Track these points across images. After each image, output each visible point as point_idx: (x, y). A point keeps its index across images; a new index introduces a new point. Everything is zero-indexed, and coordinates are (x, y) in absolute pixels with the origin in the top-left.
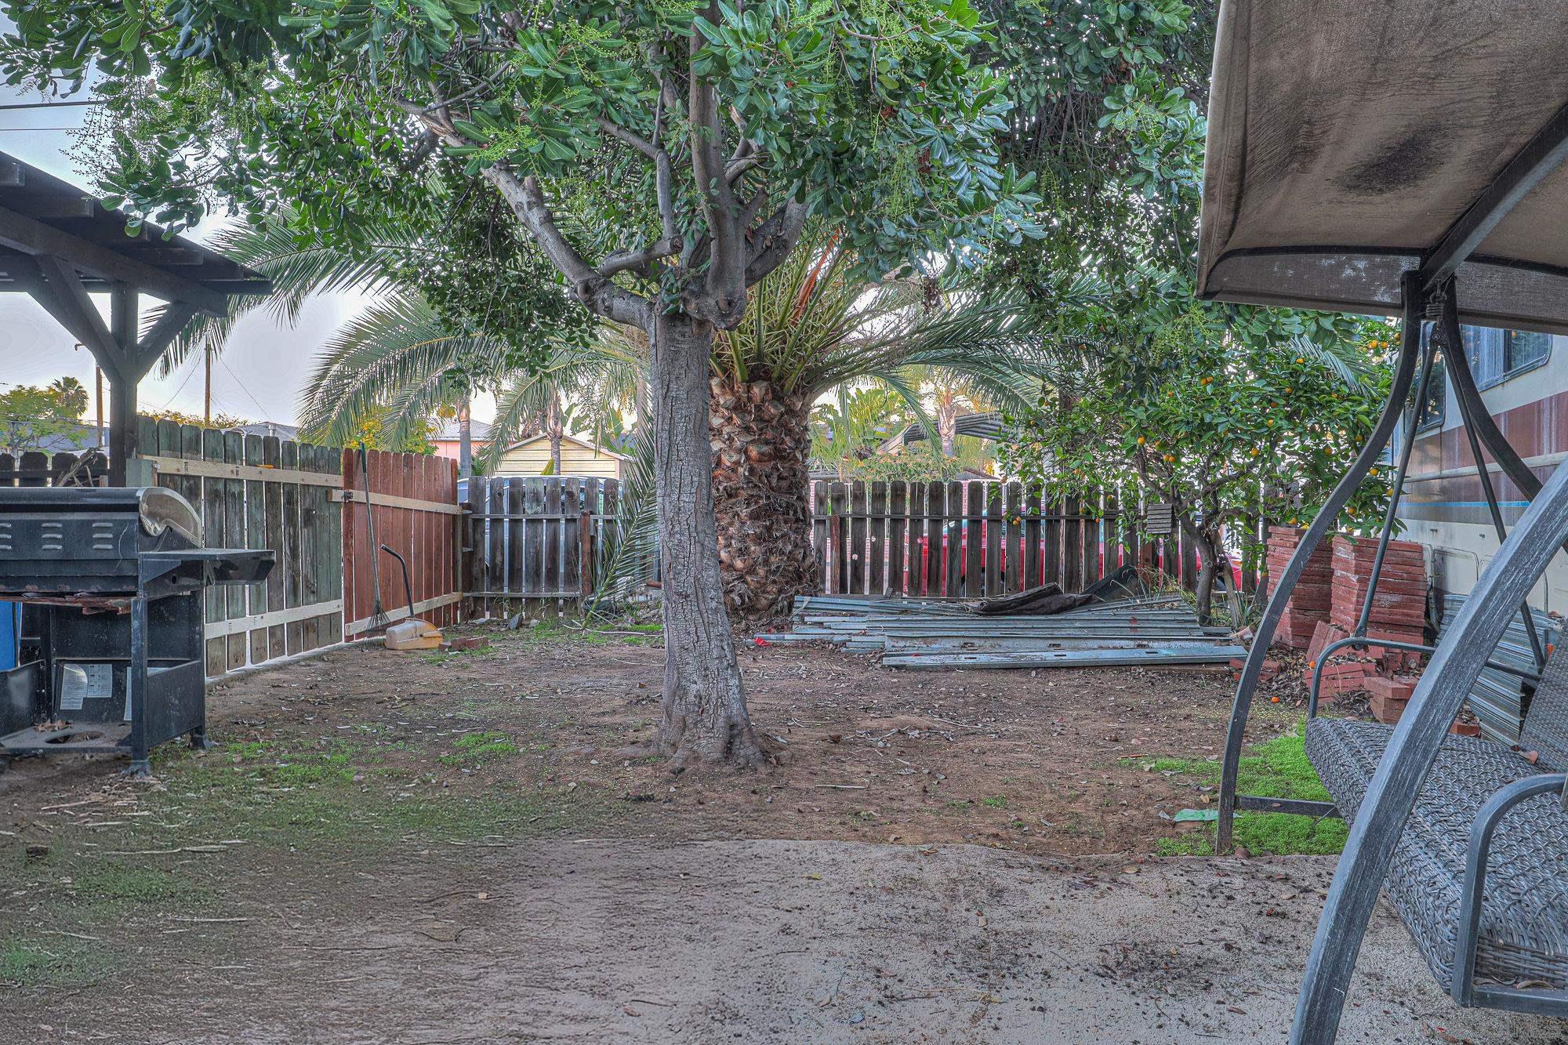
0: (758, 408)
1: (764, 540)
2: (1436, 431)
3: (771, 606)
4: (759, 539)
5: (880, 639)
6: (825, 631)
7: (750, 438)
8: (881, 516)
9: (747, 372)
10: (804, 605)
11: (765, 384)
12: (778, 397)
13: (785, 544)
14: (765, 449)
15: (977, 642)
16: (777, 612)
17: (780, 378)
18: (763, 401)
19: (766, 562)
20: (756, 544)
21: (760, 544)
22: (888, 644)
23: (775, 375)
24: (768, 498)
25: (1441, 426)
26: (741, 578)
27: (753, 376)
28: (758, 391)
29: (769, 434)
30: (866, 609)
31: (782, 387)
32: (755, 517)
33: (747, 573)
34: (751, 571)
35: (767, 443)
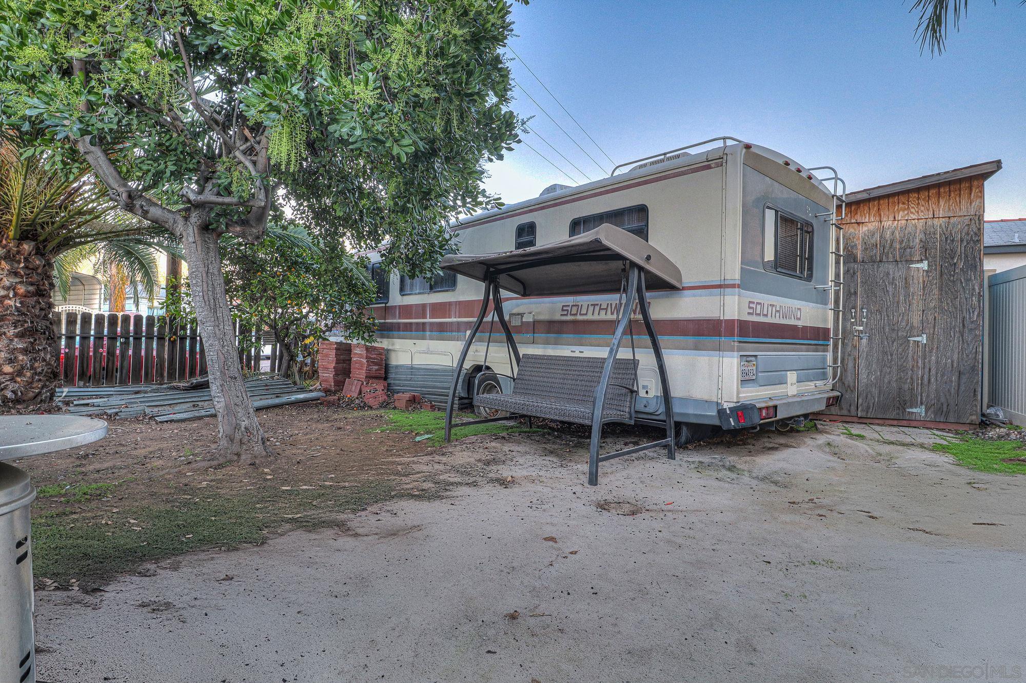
0: (26, 260)
1: (30, 352)
2: (384, 305)
3: (35, 397)
4: (25, 351)
5: (141, 408)
6: (95, 408)
7: (18, 280)
8: (72, 335)
9: (19, 232)
10: (64, 394)
11: (33, 243)
12: (39, 252)
13: (45, 354)
14: (31, 288)
15: (200, 403)
16: (41, 401)
17: (45, 240)
18: (30, 254)
19: (32, 368)
20: (23, 355)
21: (26, 355)
22: (148, 410)
23: (41, 238)
24: (32, 322)
25: (386, 303)
26: (12, 380)
27: (23, 236)
28: (27, 247)
29: (35, 278)
30: (112, 393)
31: (45, 247)
32: (21, 336)
33: (17, 375)
34: (20, 373)
35: (32, 284)
